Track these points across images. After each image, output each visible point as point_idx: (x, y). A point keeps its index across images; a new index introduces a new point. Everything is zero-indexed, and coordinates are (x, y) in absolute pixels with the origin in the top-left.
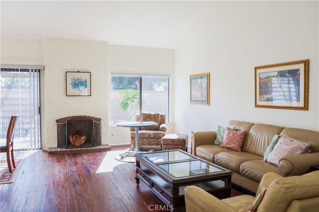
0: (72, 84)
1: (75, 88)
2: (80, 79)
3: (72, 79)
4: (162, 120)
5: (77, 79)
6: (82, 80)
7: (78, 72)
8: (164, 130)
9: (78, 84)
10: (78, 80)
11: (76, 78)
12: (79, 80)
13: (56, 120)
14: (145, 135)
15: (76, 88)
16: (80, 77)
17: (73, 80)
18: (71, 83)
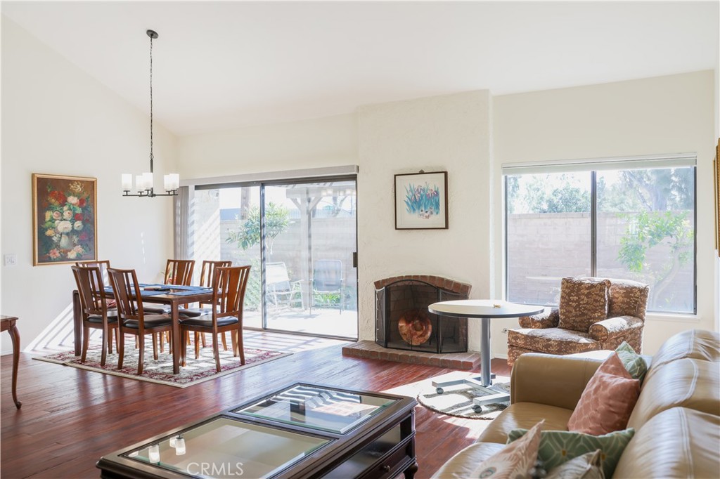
0: (407, 203)
1: (414, 210)
2: (424, 190)
3: (409, 189)
4: (628, 303)
5: (418, 190)
6: (429, 192)
7: (422, 173)
8: (600, 334)
9: (420, 200)
10: (420, 193)
11: (416, 187)
12: (422, 192)
13: (375, 283)
14: (538, 342)
15: (417, 211)
16: (424, 186)
17: (411, 194)
18: (406, 199)
